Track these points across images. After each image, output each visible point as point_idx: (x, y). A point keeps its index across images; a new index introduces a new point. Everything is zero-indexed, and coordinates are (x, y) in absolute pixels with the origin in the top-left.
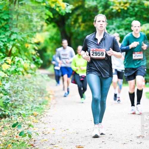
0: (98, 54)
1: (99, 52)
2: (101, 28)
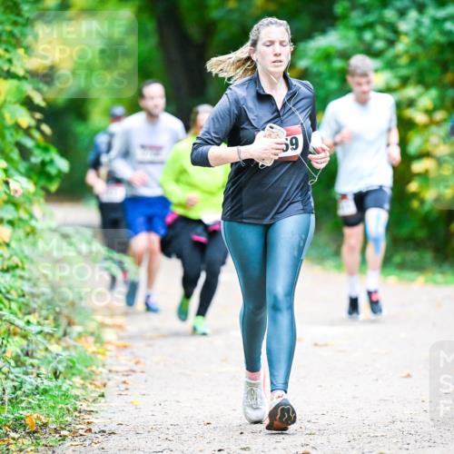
2: (278, 66)
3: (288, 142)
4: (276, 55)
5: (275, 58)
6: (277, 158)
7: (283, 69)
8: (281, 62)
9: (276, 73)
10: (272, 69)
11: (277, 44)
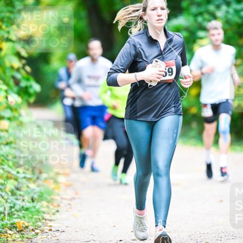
2: (160, 23)
3: (167, 71)
4: (159, 16)
5: (158, 18)
6: (159, 80)
7: (163, 24)
8: (162, 20)
9: (159, 27)
10: (157, 25)
11: (159, 9)
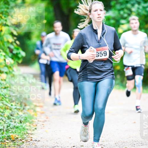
0: (100, 54)
1: (100, 52)
4: (98, 15)
7: (101, 20)
11: (99, 11)
